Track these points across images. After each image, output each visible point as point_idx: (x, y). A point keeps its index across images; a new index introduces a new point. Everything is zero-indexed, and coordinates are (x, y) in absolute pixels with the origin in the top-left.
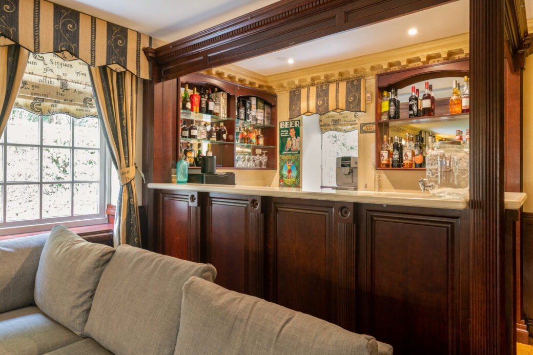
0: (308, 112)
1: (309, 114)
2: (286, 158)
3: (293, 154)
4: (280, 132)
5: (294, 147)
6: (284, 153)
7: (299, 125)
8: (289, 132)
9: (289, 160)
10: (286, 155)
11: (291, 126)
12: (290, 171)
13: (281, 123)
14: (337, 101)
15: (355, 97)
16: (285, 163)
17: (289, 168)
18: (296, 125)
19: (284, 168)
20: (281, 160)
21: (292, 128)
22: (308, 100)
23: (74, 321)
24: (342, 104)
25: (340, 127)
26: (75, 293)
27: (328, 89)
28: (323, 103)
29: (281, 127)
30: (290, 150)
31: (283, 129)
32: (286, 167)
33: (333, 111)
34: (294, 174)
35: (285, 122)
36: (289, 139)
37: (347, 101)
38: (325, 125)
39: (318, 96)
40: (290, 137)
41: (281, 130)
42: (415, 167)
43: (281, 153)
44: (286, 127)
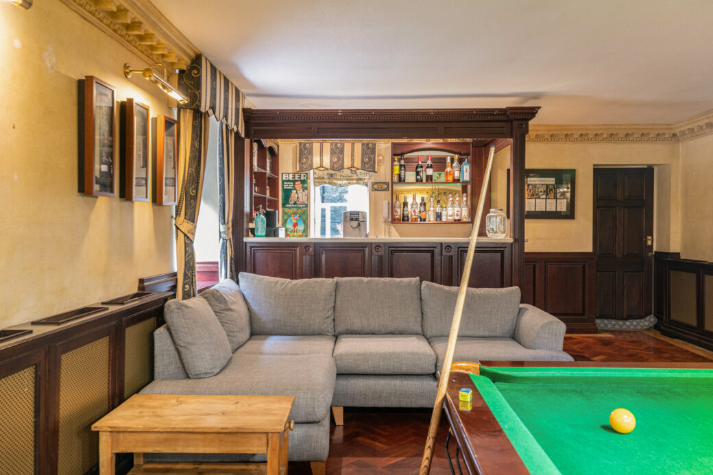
0: (321, 167)
1: (322, 169)
2: (290, 211)
3: (299, 208)
4: (283, 184)
5: (301, 200)
6: (288, 206)
7: (307, 178)
8: (294, 184)
9: (295, 214)
10: (290, 208)
11: (296, 178)
12: (295, 225)
13: (284, 175)
14: (353, 160)
15: (370, 158)
16: (289, 216)
17: (294, 221)
18: (302, 178)
19: (288, 221)
20: (285, 213)
21: (298, 181)
22: (321, 155)
23: (327, 327)
24: (358, 163)
25: (336, 182)
26: (324, 310)
27: (343, 148)
28: (338, 161)
29: (284, 179)
30: (295, 203)
31: (287, 181)
32: (291, 221)
33: (348, 168)
34: (301, 227)
35: (289, 174)
36: (294, 191)
37: (362, 161)
38: (319, 178)
39: (333, 153)
40: (295, 189)
41: (283, 181)
42: (421, 221)
43: (284, 206)
44: (291, 178)
